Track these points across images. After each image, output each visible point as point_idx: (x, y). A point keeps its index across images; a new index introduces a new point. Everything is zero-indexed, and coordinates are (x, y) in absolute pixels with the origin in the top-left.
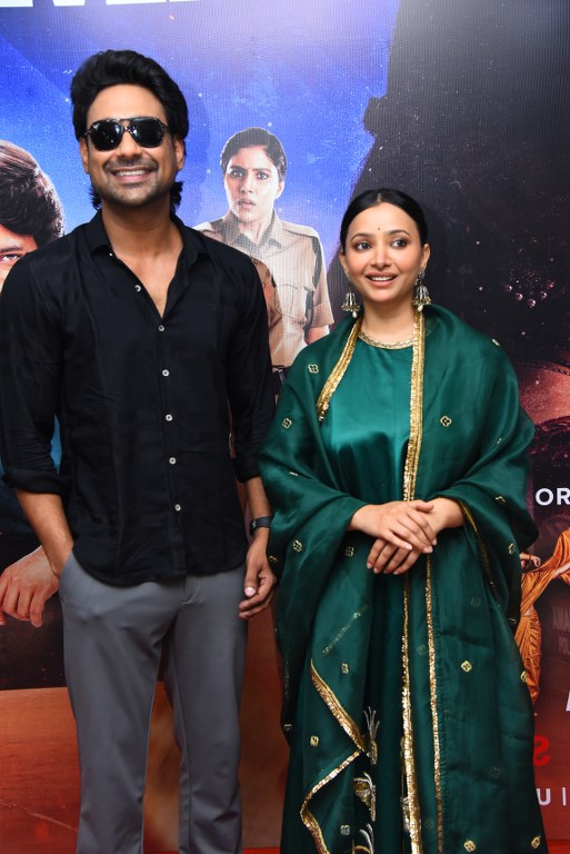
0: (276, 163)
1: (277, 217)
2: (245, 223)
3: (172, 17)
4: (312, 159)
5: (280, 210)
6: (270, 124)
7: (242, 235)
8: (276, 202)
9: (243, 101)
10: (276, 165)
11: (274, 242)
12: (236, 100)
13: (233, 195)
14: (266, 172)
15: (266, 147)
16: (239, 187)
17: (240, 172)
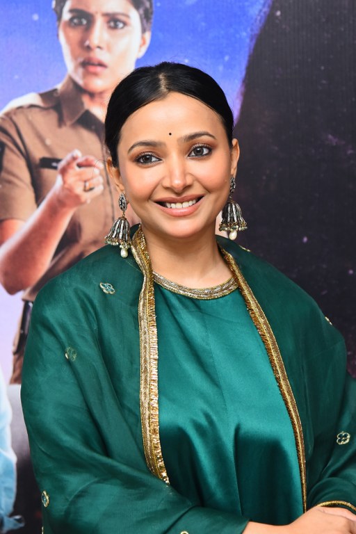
0: (138, 5)
7: (87, 111)
10: (138, 8)
13: (72, 52)
14: (123, 18)
16: (83, 41)
17: (83, 19)
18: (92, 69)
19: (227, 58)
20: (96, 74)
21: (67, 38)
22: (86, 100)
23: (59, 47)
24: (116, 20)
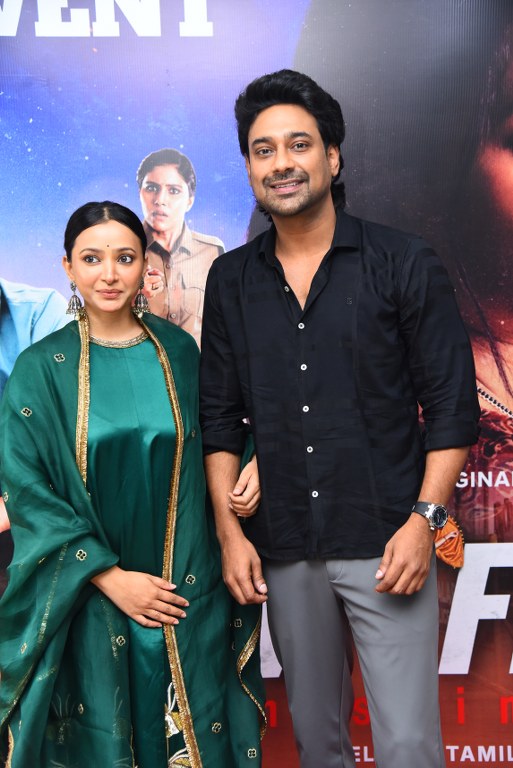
0: (187, 180)
1: (187, 227)
2: (159, 233)
3: (95, 50)
4: (218, 178)
5: (190, 221)
6: (182, 146)
7: (155, 242)
8: (187, 215)
9: (158, 125)
10: (187, 182)
11: (183, 250)
12: (151, 124)
13: (148, 207)
14: (178, 188)
16: (153, 201)
17: (154, 187)
18: (159, 217)
19: (239, 214)
20: (161, 220)
21: (145, 198)
22: (155, 235)
23: (140, 203)
24: (174, 189)
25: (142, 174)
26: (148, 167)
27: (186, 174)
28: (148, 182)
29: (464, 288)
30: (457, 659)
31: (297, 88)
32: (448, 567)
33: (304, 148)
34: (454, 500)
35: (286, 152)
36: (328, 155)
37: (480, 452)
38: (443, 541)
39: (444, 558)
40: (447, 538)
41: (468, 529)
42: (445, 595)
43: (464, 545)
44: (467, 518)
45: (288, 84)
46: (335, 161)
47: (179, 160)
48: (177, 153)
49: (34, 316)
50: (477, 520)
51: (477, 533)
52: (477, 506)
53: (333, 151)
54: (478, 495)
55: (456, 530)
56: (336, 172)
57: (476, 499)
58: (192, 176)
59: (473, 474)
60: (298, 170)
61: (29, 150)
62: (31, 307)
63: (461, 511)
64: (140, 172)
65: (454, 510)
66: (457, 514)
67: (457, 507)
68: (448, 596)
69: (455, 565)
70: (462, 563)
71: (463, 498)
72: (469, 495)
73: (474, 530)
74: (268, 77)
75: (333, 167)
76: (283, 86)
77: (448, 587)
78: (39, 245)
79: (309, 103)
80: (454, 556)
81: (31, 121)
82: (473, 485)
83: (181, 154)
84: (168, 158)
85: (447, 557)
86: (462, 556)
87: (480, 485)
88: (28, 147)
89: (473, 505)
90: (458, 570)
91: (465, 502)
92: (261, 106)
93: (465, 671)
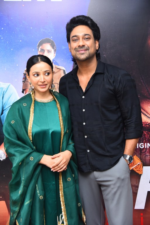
0: (53, 48)
1: (53, 64)
3: (23, 5)
8: (53, 59)
9: (44, 30)
12: (42, 30)
14: (50, 51)
15: (50, 44)
17: (43, 51)
24: (49, 51)
25: (39, 46)
26: (41, 44)
27: (53, 46)
28: (41, 49)
29: (143, 83)
30: (140, 204)
31: (86, 20)
32: (138, 174)
33: (88, 39)
34: (140, 152)
35: (83, 40)
36: (95, 43)
37: (148, 137)
38: (136, 165)
39: (136, 171)
40: (137, 164)
41: (144, 162)
42: (137, 183)
43: (143, 167)
44: (144, 158)
45: (84, 19)
46: (97, 45)
47: (51, 42)
48: (50, 40)
49: (4, 92)
50: (147, 159)
51: (147, 163)
52: (147, 154)
53: (97, 42)
54: (147, 151)
55: (140, 162)
56: (97, 48)
57: (147, 152)
58: (55, 47)
59: (146, 144)
60: (86, 46)
61: (2, 38)
62: (3, 89)
63: (142, 156)
64: (38, 46)
65: (139, 156)
66: (141, 157)
67: (140, 154)
68: (138, 184)
69: (140, 173)
70: (142, 173)
71: (142, 152)
72: (144, 150)
73: (146, 162)
74: (78, 17)
75: (97, 47)
76: (82, 19)
77: (138, 181)
78: (5, 69)
79: (90, 25)
80: (139, 170)
81: (2, 29)
82: (146, 147)
83: (51, 40)
84: (47, 41)
85: (137, 171)
86: (142, 170)
87: (148, 147)
88: (2, 37)
89: (146, 154)
90: (141, 175)
91: (143, 153)
92: (75, 26)
93: (143, 208)
